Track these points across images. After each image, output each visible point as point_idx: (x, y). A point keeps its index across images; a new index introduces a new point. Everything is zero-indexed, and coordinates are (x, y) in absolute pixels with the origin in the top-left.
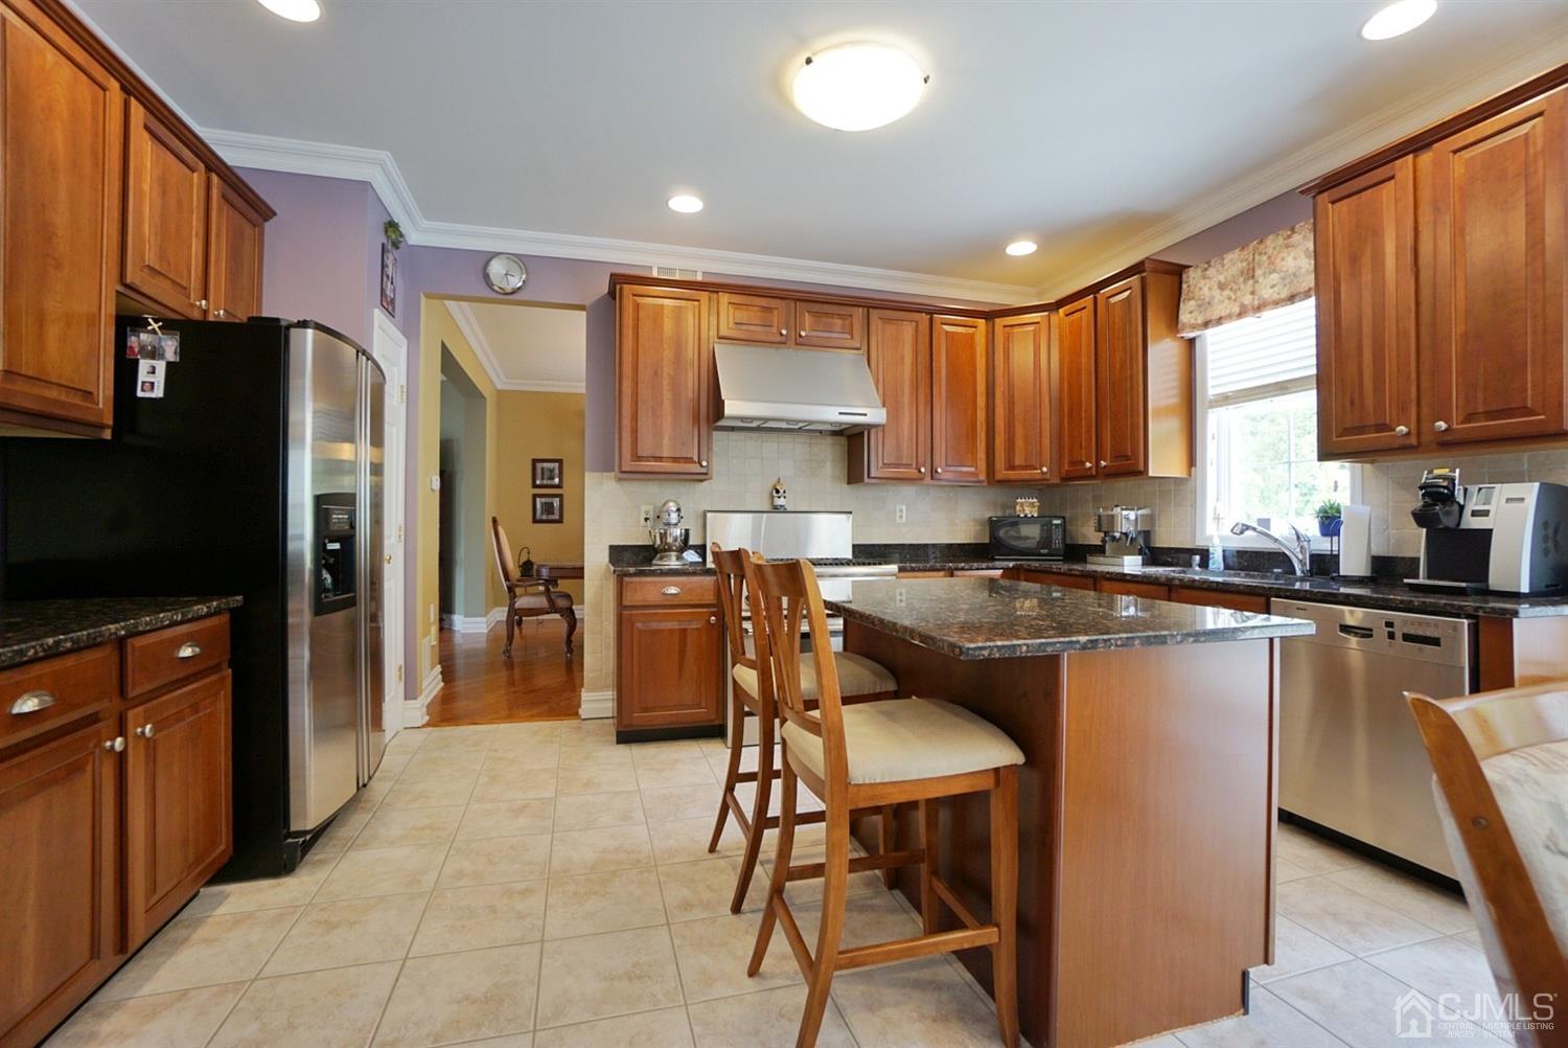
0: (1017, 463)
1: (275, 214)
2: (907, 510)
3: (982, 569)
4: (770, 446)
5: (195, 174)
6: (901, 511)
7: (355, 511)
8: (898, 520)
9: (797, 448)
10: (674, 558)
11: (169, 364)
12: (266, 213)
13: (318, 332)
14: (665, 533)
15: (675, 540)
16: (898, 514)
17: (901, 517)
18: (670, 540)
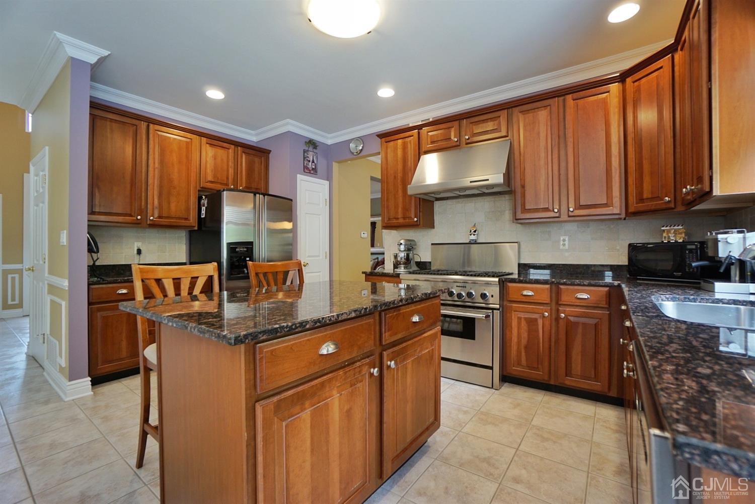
0: (645, 196)
1: (270, 151)
2: (569, 240)
3: (584, 285)
4: (470, 206)
5: (230, 150)
6: (564, 240)
7: (253, 247)
8: (561, 247)
9: (485, 204)
10: (403, 268)
11: (206, 207)
12: (269, 152)
13: (228, 192)
14: (397, 255)
15: (401, 258)
16: (562, 243)
17: (564, 245)
18: (399, 259)
